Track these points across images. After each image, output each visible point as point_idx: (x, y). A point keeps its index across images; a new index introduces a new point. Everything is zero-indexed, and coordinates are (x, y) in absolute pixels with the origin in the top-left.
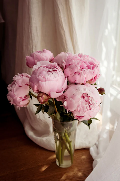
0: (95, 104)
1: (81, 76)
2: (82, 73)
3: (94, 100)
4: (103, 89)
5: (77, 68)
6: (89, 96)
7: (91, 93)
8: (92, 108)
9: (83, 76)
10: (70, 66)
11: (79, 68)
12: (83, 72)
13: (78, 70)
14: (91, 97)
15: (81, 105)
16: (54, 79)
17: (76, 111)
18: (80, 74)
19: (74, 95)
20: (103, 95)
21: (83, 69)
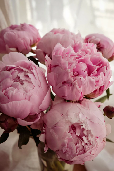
0: (93, 143)
1: (72, 90)
2: (75, 83)
3: (92, 136)
4: (111, 110)
5: (68, 73)
6: (84, 129)
7: (88, 122)
8: (86, 150)
9: (77, 89)
10: (56, 68)
11: (71, 73)
12: (77, 83)
13: (70, 77)
14: (87, 131)
15: (68, 145)
16: (25, 95)
17: (60, 152)
18: (71, 85)
19: (56, 125)
20: (111, 119)
21: (78, 75)
